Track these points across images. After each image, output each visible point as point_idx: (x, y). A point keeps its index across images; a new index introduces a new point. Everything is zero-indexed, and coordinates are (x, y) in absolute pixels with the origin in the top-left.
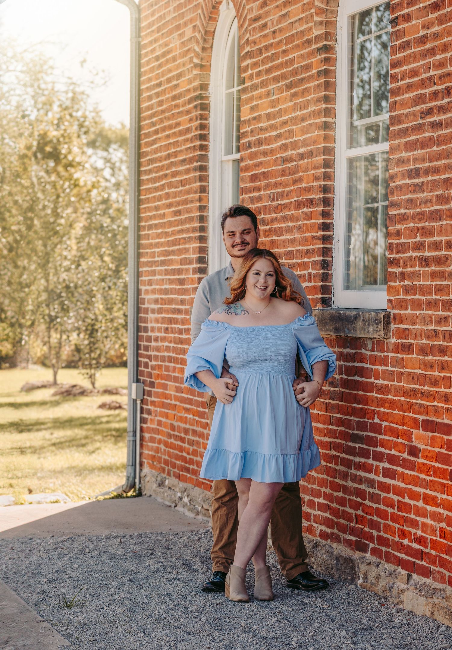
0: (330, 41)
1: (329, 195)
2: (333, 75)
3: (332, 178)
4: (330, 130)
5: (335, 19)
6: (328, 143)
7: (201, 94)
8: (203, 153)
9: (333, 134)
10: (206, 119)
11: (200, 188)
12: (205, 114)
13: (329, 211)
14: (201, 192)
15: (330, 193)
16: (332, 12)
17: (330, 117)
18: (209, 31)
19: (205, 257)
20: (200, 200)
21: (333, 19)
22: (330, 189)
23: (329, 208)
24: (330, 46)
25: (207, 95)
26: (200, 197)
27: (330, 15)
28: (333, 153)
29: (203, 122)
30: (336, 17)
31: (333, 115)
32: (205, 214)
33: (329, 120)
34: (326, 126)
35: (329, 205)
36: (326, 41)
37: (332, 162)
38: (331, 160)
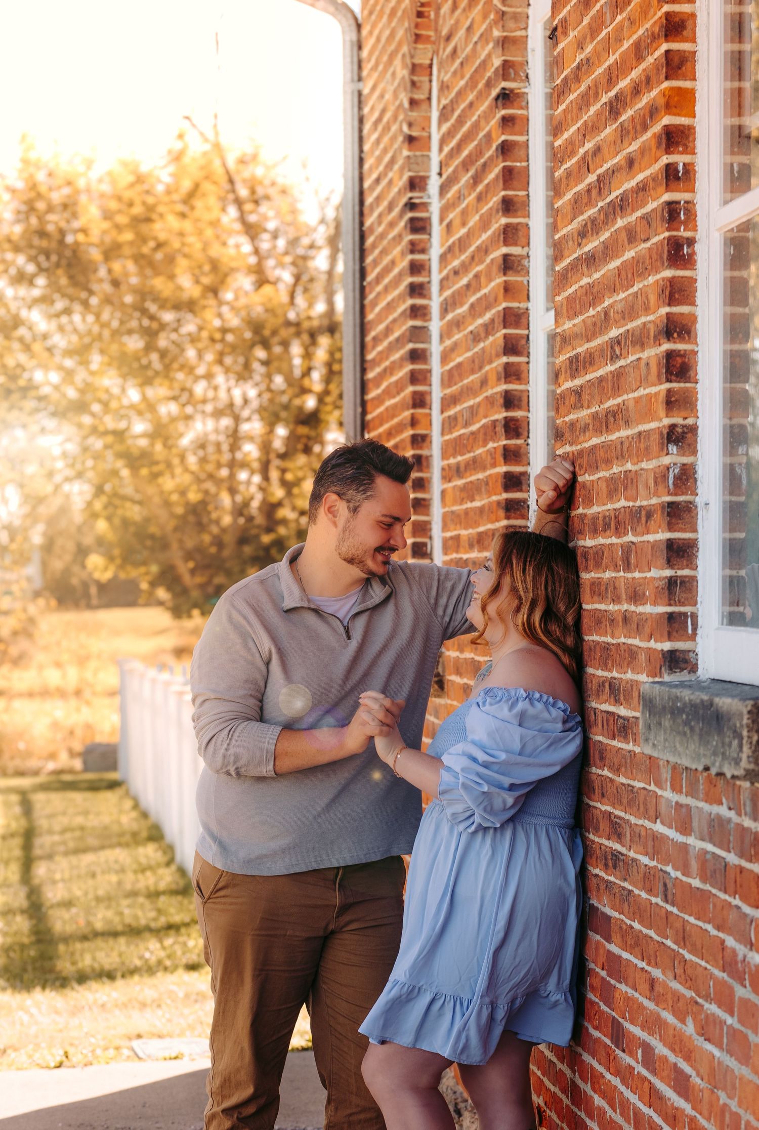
0: (514, 80)
1: (518, 414)
2: (522, 153)
3: (524, 376)
4: (518, 272)
5: (523, 33)
6: (514, 299)
7: (411, 198)
8: (418, 323)
9: (525, 280)
10: (423, 251)
11: (414, 399)
12: (421, 241)
13: (519, 447)
14: (415, 406)
15: (519, 407)
16: (516, 17)
17: (515, 244)
18: (420, 65)
19: (425, 545)
20: (414, 422)
21: (518, 33)
22: (520, 400)
23: (519, 442)
24: (512, 90)
25: (425, 200)
26: (413, 416)
27: (511, 24)
28: (524, 320)
29: (418, 257)
30: (526, 28)
31: (523, 240)
32: (424, 452)
33: (515, 250)
34: (508, 264)
35: (518, 435)
36: (505, 79)
37: (523, 342)
38: (520, 337)
